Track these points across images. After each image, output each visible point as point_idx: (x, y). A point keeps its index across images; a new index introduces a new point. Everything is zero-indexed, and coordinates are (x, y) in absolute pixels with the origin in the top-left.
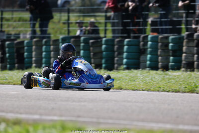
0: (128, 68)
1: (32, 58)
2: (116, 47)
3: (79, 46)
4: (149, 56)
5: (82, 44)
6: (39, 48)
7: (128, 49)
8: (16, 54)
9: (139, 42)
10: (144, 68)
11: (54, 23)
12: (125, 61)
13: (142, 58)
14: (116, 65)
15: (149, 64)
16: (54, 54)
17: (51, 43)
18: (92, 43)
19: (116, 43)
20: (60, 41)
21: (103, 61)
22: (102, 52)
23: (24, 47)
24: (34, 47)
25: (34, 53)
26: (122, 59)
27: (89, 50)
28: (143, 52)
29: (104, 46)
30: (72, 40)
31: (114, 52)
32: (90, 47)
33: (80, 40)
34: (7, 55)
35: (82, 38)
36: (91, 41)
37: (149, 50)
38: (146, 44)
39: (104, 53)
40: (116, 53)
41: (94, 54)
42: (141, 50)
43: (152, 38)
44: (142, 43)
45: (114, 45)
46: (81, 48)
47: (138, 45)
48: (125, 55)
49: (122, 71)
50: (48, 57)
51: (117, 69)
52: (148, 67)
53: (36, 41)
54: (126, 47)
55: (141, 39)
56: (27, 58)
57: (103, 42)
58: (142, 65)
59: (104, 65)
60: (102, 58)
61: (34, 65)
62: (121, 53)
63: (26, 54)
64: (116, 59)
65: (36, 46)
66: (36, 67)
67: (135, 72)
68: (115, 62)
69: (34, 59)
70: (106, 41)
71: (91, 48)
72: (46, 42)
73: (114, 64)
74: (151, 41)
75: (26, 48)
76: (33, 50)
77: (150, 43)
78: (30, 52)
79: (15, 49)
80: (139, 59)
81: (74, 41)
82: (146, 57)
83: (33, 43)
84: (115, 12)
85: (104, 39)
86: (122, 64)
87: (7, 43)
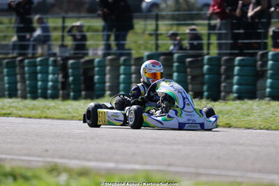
0: (240, 98)
1: (105, 83)
2: (223, 68)
3: (172, 66)
4: (269, 81)
5: (176, 64)
6: (116, 69)
7: (239, 71)
8: (82, 78)
9: (256, 61)
10: (262, 97)
11: (137, 34)
12: (235, 87)
13: (259, 84)
14: (223, 94)
15: (270, 92)
16: (136, 78)
17: (132, 62)
18: (190, 62)
19: (222, 62)
20: (145, 59)
21: (205, 88)
22: (203, 75)
23: (93, 68)
24: (108, 68)
25: (108, 77)
26: (232, 85)
27: (185, 72)
28: (261, 75)
29: (206, 67)
30: (162, 58)
31: (219, 74)
32: (186, 68)
33: (172, 59)
34: (71, 79)
35: (176, 56)
36: (188, 60)
37: (270, 72)
38: (265, 64)
39: (207, 76)
40: (223, 77)
41: (193, 78)
42: (258, 72)
43: (274, 55)
44: (259, 63)
45: (220, 66)
46: (175, 69)
47: (255, 66)
48: (236, 79)
49: (231, 102)
50: (128, 82)
51: (224, 99)
52: (269, 97)
53: (111, 60)
54: (237, 69)
55: (258, 57)
56: (98, 83)
57: (205, 61)
58: (259, 93)
59: (206, 94)
60: (203, 84)
61: (108, 93)
62: (230, 76)
63: (96, 77)
64: (223, 84)
65: (111, 65)
66: (111, 95)
67: (249, 104)
68: (222, 88)
69: (108, 84)
70: (210, 60)
71: (189, 70)
72: (125, 60)
73: (220, 92)
74: (272, 60)
75: (96, 69)
76: (107, 71)
77: (270, 63)
78: (103, 74)
79: (81, 71)
80: (254, 85)
81: (164, 59)
82: (265, 83)
83: (107, 63)
84: (222, 19)
85: (206, 57)
86: (231, 92)
87: (71, 62)
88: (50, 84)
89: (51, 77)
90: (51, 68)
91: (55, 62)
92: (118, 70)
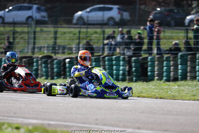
1: (154, 72)
3: (195, 62)
5: (198, 61)
6: (161, 63)
16: (174, 69)
17: (171, 59)
20: (179, 57)
24: (156, 63)
25: (156, 68)
30: (189, 56)
33: (196, 57)
34: (134, 69)
35: (198, 55)
46: (197, 63)
50: (168, 71)
56: (150, 72)
61: (156, 78)
63: (149, 68)
65: (158, 61)
66: (158, 80)
69: (156, 73)
72: (167, 58)
75: (149, 63)
76: (156, 65)
78: (153, 66)
81: (191, 58)
83: (156, 59)
87: (134, 58)
88: (121, 72)
89: (121, 68)
90: (121, 63)
91: (124, 58)
92: (163, 64)
